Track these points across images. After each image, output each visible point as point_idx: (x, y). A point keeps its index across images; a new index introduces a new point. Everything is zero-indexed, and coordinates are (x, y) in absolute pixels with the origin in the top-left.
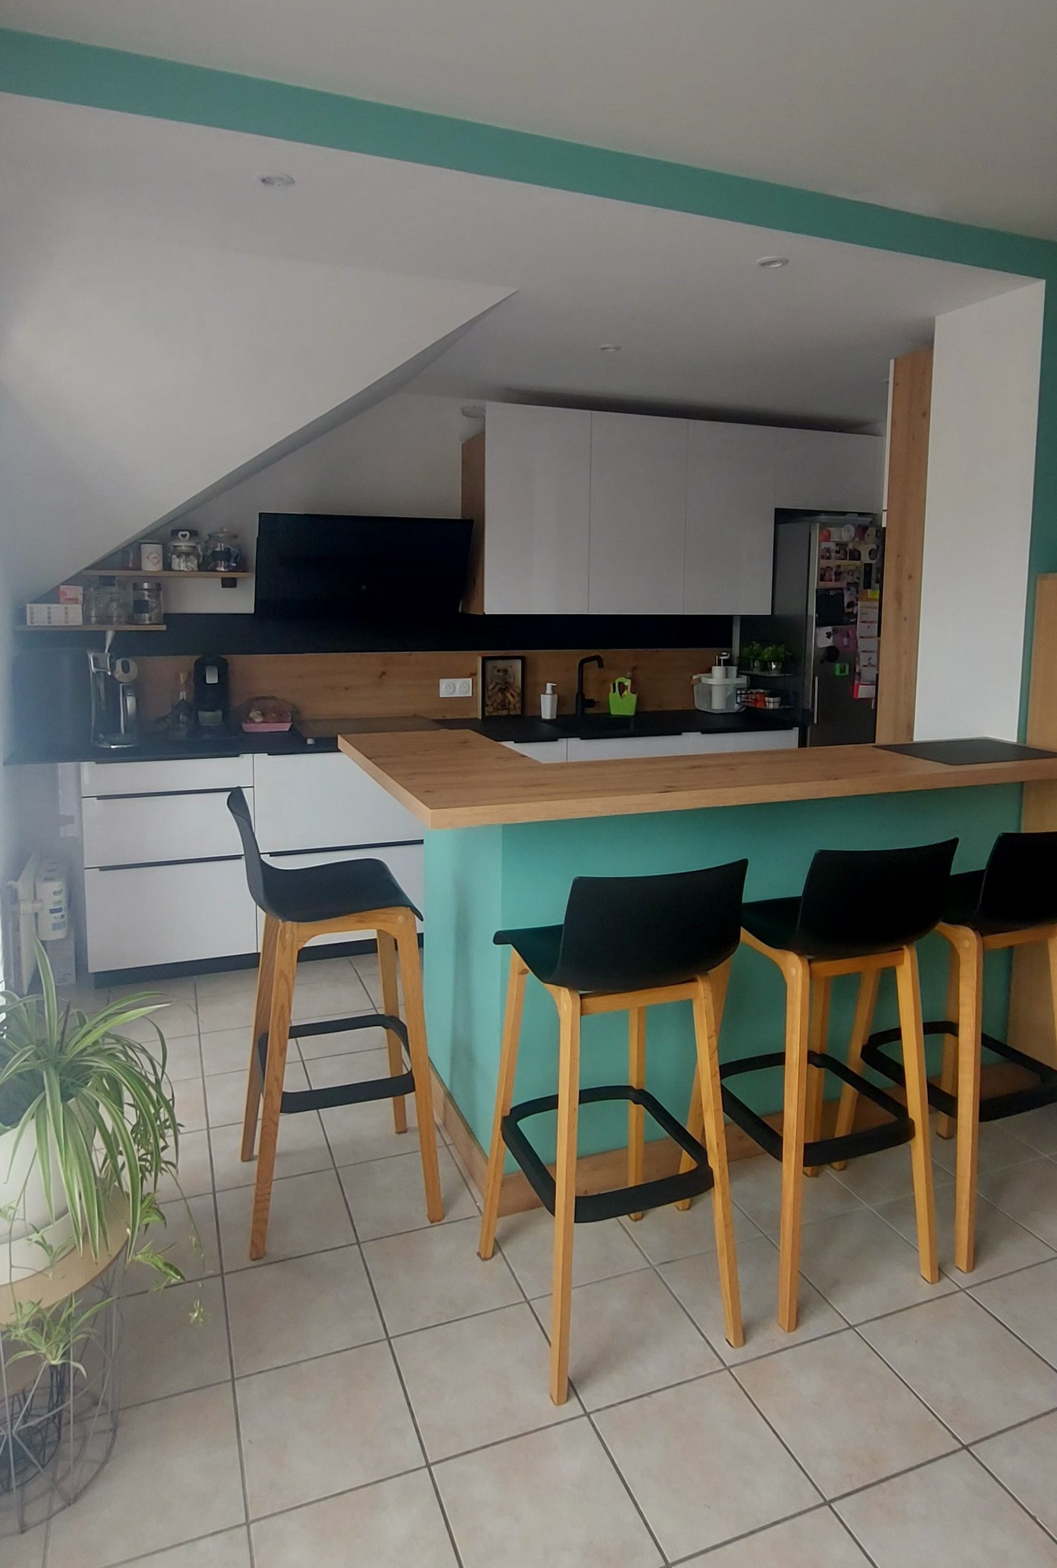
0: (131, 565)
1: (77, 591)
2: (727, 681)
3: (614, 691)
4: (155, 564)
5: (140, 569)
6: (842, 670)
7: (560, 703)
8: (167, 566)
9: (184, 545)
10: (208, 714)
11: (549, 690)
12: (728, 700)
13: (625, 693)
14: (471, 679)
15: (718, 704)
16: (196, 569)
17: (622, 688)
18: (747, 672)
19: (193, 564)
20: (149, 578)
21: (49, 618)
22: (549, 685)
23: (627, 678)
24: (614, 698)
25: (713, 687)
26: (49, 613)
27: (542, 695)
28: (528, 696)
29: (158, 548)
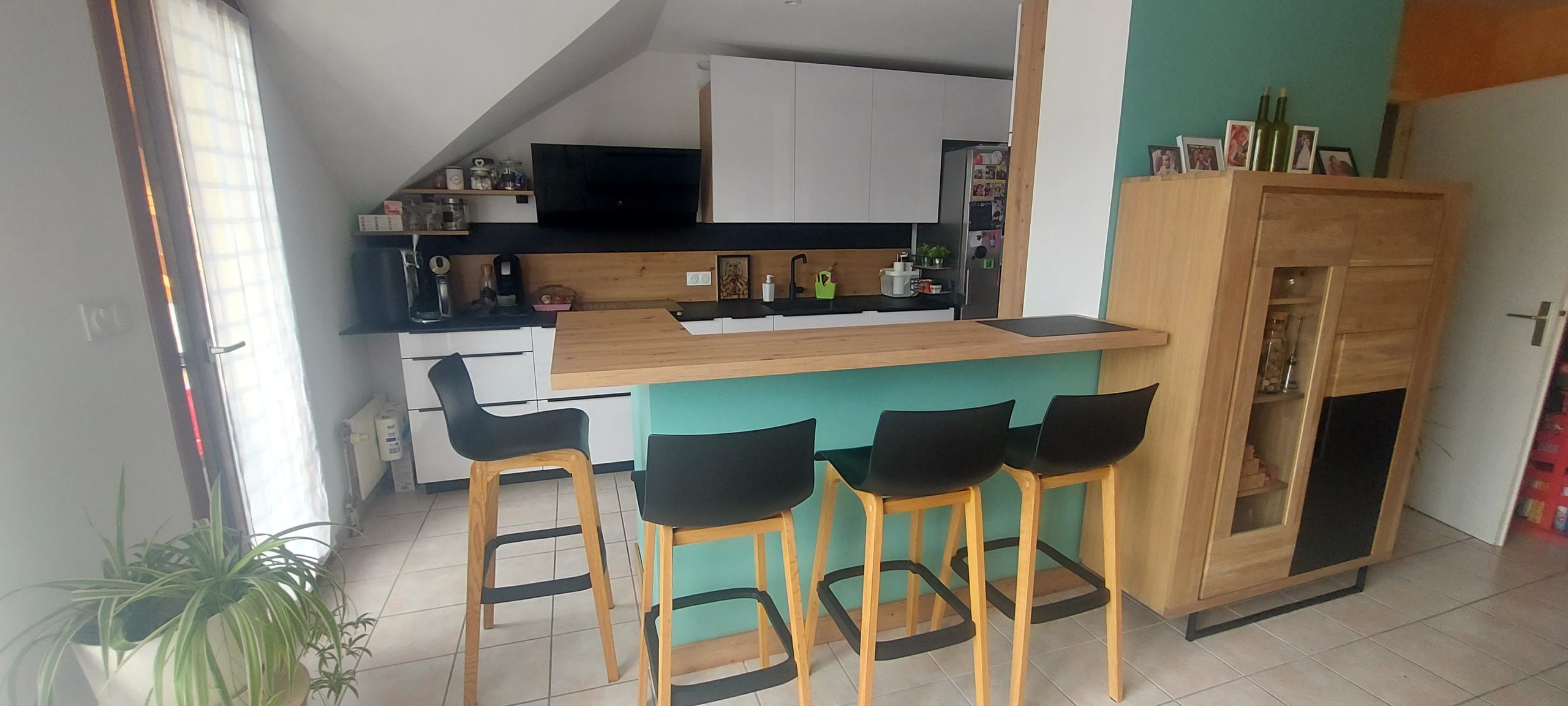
0: (439, 185)
1: (398, 206)
2: (905, 273)
3: (819, 281)
4: (456, 184)
5: (446, 188)
6: (989, 265)
7: (778, 290)
8: (468, 185)
9: (479, 170)
10: (504, 298)
11: (768, 281)
12: (905, 287)
13: (827, 282)
14: (710, 272)
15: (898, 291)
16: (490, 188)
17: (824, 278)
18: (920, 267)
19: (488, 184)
20: (453, 195)
21: (377, 225)
22: (768, 277)
23: (828, 271)
24: (818, 285)
25: (895, 278)
26: (377, 222)
27: (763, 284)
28: (753, 284)
29: (459, 172)
